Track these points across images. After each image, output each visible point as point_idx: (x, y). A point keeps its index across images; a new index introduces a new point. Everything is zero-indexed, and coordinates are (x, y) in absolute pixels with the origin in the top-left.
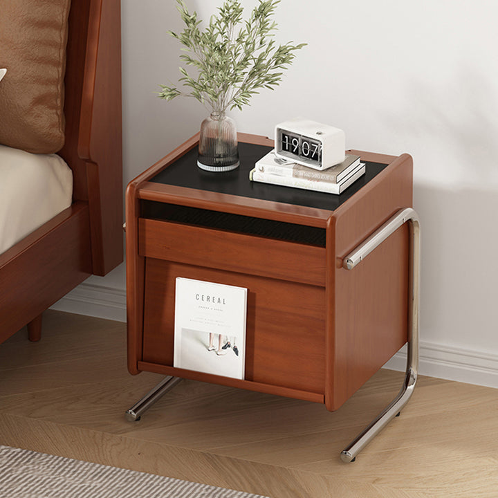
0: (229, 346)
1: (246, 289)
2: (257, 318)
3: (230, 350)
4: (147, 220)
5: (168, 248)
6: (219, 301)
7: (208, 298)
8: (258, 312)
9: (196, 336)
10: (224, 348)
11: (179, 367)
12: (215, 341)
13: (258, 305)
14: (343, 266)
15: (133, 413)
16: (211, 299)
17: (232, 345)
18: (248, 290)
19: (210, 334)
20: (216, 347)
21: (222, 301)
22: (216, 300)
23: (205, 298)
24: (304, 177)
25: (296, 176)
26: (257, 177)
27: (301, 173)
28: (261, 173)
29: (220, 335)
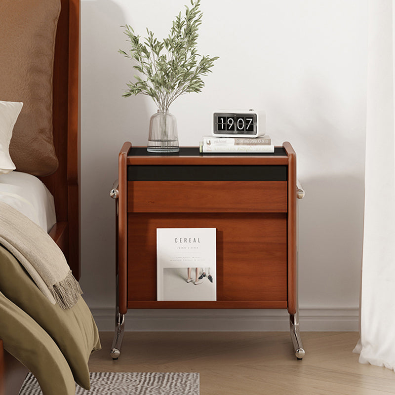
0: (205, 276)
1: (215, 229)
4: (135, 182)
5: (153, 203)
6: (195, 241)
7: (185, 240)
8: (225, 246)
9: (175, 272)
10: (201, 278)
12: (193, 274)
13: (225, 240)
16: (188, 241)
17: (207, 275)
18: (217, 230)
19: (188, 268)
20: (194, 278)
21: (197, 240)
22: (192, 240)
23: (183, 240)
24: (244, 144)
25: (238, 144)
26: (206, 149)
27: (242, 141)
28: (209, 146)
29: (196, 268)
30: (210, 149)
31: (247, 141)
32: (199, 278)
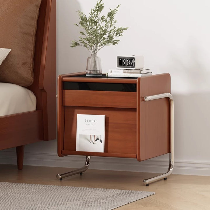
0: (98, 139)
1: (105, 116)
2: (109, 127)
3: (99, 141)
4: (66, 90)
6: (94, 121)
8: (110, 124)
9: (85, 137)
11: (78, 151)
12: (93, 138)
13: (110, 122)
14: (143, 100)
15: (60, 176)
16: (91, 121)
17: (100, 139)
18: (106, 116)
19: (91, 135)
20: (93, 140)
21: (95, 121)
22: (93, 121)
23: (89, 121)
24: (128, 73)
25: (125, 73)
26: (109, 75)
27: (127, 71)
28: (111, 73)
29: (95, 135)
30: (111, 75)
31: (129, 71)
32: (96, 141)
